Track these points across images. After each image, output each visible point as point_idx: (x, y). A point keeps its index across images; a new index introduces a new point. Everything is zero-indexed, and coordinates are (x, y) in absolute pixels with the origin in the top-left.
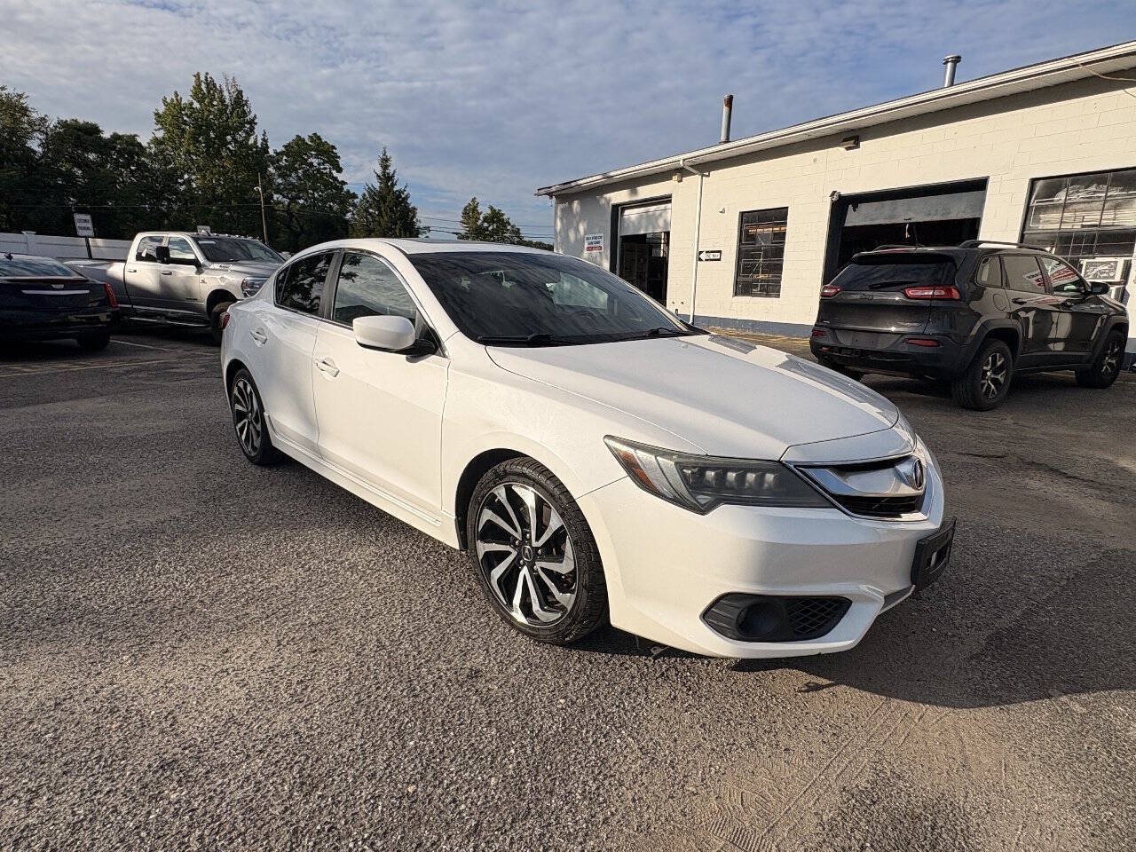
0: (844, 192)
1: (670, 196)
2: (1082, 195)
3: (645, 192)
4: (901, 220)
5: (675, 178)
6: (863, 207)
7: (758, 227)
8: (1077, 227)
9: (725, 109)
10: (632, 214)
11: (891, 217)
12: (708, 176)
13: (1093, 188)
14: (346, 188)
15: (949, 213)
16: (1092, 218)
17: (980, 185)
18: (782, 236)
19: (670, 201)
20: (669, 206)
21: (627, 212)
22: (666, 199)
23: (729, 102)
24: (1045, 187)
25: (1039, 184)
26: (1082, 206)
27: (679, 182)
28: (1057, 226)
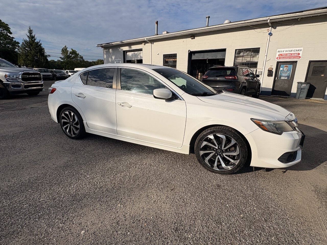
0: (191, 50)
1: (142, 49)
2: (246, 54)
3: (134, 47)
4: (205, 58)
5: (143, 44)
6: (196, 54)
7: (169, 59)
8: (245, 61)
9: (156, 25)
10: (129, 54)
11: (203, 57)
12: (153, 44)
13: (248, 52)
14: (14, 40)
15: (217, 57)
16: (248, 59)
17: (224, 50)
18: (176, 61)
19: (142, 51)
20: (142, 52)
21: (128, 53)
22: (141, 50)
23: (157, 23)
24: (239, 52)
25: (237, 51)
26: (246, 56)
27: (144, 45)
28: (241, 61)
